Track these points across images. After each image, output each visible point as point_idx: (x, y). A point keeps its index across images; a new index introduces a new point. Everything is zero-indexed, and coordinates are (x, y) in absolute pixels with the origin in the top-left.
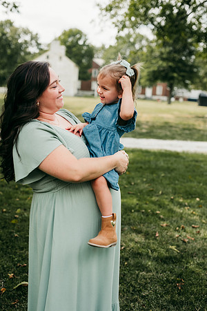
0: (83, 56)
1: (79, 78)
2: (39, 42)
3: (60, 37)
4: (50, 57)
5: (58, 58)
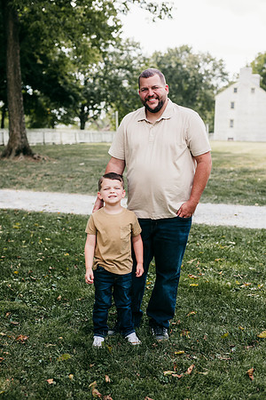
2: (224, 71)
3: (253, 64)
4: (238, 90)
5: (249, 90)
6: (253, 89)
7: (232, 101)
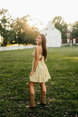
0: (63, 28)
1: (62, 38)
2: (42, 23)
4: (48, 29)
5: (52, 29)
6: (53, 29)
7: (46, 33)
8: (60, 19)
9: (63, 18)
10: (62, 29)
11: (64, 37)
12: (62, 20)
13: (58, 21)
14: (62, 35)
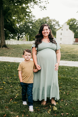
3: (67, 22)
4: (63, 30)
5: (66, 30)
7: (61, 33)
8: (74, 21)
9: (77, 21)
10: (75, 30)
11: (77, 36)
12: (76, 22)
13: (73, 23)
14: (75, 35)
